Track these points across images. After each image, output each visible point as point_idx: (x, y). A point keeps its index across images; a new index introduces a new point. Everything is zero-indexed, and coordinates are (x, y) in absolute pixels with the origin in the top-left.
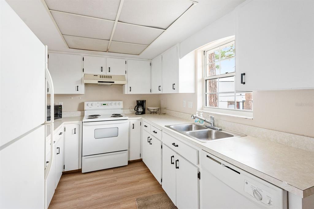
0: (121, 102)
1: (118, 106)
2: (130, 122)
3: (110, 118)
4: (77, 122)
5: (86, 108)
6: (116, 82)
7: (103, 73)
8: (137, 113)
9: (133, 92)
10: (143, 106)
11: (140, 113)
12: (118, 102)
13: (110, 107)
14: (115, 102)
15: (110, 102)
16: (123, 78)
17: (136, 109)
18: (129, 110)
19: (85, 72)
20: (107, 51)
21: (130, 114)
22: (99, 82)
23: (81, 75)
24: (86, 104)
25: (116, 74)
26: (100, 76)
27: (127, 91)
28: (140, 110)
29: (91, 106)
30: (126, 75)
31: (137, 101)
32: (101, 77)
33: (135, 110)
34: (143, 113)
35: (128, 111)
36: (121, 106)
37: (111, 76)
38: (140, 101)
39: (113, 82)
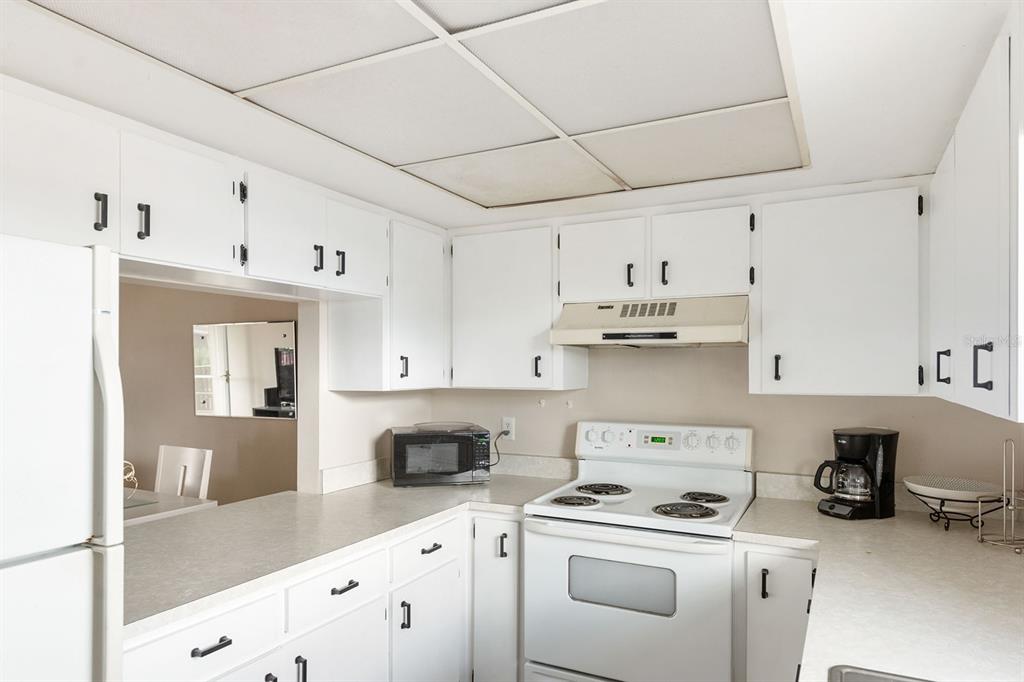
0: (744, 435)
1: (721, 455)
2: (746, 554)
4: (510, 509)
5: (581, 448)
6: (686, 336)
7: (640, 294)
8: (833, 507)
9: (793, 384)
10: (870, 472)
11: (846, 510)
12: (723, 433)
14: (709, 431)
15: (684, 430)
16: (738, 307)
17: (825, 483)
18: (794, 477)
19: (566, 297)
21: (802, 502)
22: (607, 336)
23: (553, 309)
24: (582, 428)
25: (695, 293)
26: (625, 307)
27: (759, 381)
28: (856, 489)
29: (602, 444)
30: (754, 292)
31: (837, 436)
32: (624, 313)
33: (817, 484)
34: (879, 505)
35: (791, 485)
36: (742, 456)
37: (673, 305)
38: (852, 437)
39: (672, 335)
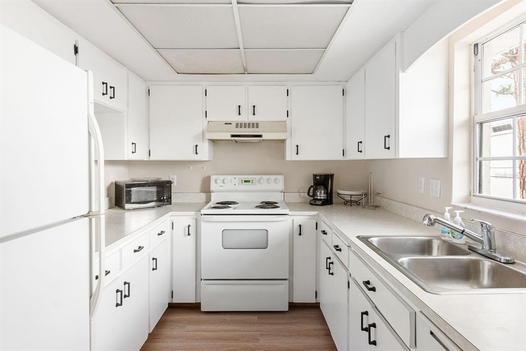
0: (281, 178)
1: (273, 186)
2: (293, 220)
3: (253, 209)
4: (193, 213)
5: (213, 187)
6: (266, 136)
7: (243, 119)
8: (314, 202)
9: (302, 157)
10: (326, 188)
11: (320, 203)
12: (273, 177)
13: (258, 187)
14: (268, 177)
15: (258, 177)
16: (282, 126)
17: (311, 194)
18: (297, 193)
19: (209, 118)
20: (245, 72)
21: (300, 203)
22: (233, 136)
23: (202, 124)
24: (213, 178)
25: (266, 119)
26: (237, 124)
27: (290, 155)
28: (321, 195)
29: (223, 185)
30: (288, 120)
31: (315, 176)
32: (237, 126)
33: (308, 194)
34: (328, 202)
35: (294, 197)
36: (281, 186)
37: (257, 124)
38: (321, 175)
39: (260, 136)
